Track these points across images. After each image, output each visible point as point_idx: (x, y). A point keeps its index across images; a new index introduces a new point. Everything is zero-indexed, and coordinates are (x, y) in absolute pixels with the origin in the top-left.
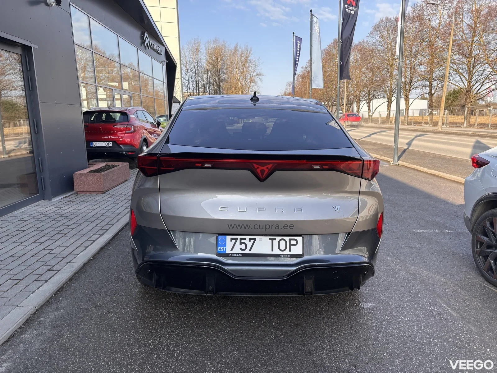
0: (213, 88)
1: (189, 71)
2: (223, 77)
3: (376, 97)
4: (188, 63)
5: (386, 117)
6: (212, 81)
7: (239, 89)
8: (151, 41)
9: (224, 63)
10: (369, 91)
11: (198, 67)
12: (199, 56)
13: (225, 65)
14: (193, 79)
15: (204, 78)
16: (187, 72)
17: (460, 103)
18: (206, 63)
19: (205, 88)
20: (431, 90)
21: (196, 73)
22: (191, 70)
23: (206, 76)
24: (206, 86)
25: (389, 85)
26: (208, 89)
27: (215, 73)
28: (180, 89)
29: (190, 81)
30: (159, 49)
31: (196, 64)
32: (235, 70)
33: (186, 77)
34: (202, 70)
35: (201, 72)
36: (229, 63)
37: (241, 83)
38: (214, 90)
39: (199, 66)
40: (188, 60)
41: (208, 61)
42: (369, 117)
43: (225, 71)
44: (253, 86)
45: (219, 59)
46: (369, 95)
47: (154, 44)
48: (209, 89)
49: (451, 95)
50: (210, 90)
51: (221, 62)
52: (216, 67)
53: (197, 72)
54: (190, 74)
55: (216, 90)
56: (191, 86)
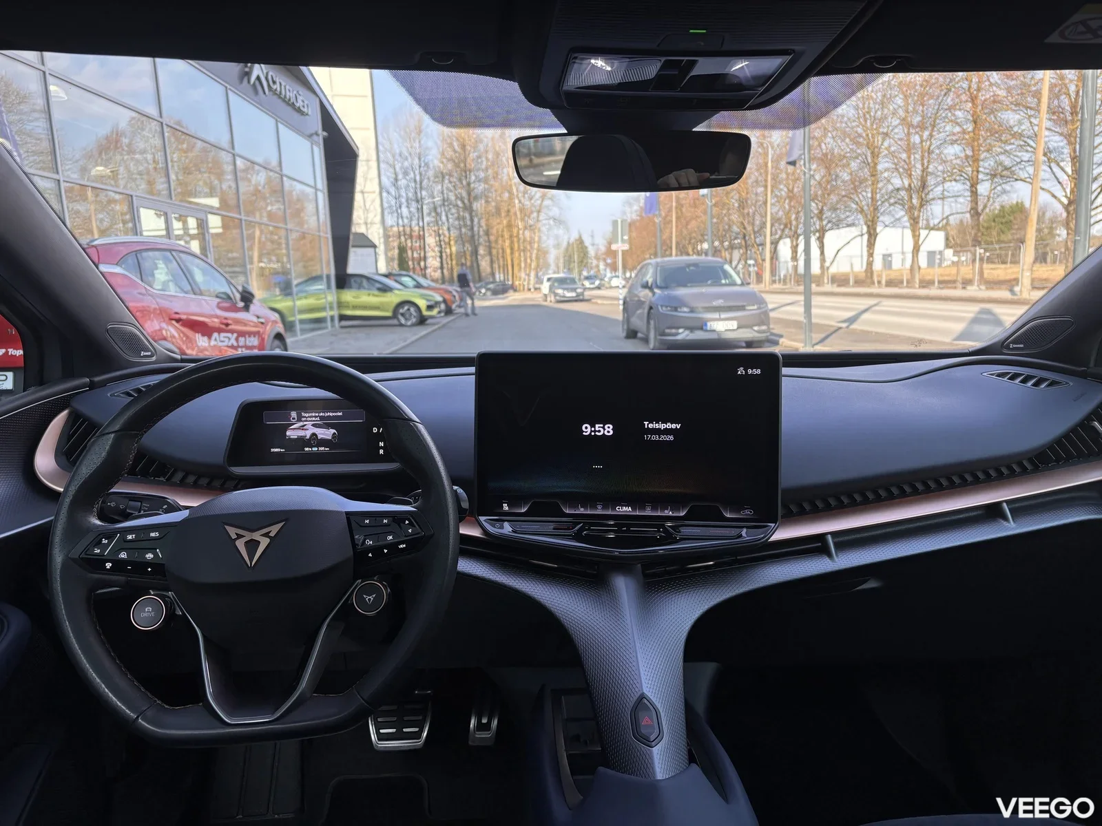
0: (456, 215)
1: (400, 176)
2: (480, 188)
3: (837, 225)
4: (397, 157)
5: (866, 271)
6: (453, 198)
7: (515, 214)
8: (270, 74)
9: (479, 157)
10: (821, 212)
11: (420, 167)
12: (422, 142)
13: (482, 162)
14: (410, 195)
15: (435, 193)
16: (396, 180)
17: (1016, 237)
18: (439, 157)
19: (437, 214)
20: (977, 204)
21: (415, 181)
22: (406, 173)
23: (440, 187)
24: (439, 210)
25: (869, 195)
26: (444, 218)
27: (460, 180)
28: (378, 218)
29: (403, 200)
30: (300, 98)
31: (416, 161)
32: (505, 170)
33: (392, 190)
34: (431, 173)
35: (429, 179)
36: (490, 156)
37: (520, 202)
38: (458, 219)
39: (423, 165)
40: (398, 151)
41: (443, 154)
42: (823, 273)
43: (482, 175)
44: (547, 207)
45: (468, 148)
46: (821, 219)
47: (283, 84)
48: (447, 216)
49: (996, 220)
50: (450, 220)
51: (473, 155)
52: (462, 165)
53: (418, 178)
54: (402, 183)
55: (464, 218)
56: (405, 211)
